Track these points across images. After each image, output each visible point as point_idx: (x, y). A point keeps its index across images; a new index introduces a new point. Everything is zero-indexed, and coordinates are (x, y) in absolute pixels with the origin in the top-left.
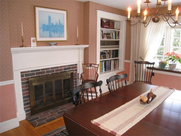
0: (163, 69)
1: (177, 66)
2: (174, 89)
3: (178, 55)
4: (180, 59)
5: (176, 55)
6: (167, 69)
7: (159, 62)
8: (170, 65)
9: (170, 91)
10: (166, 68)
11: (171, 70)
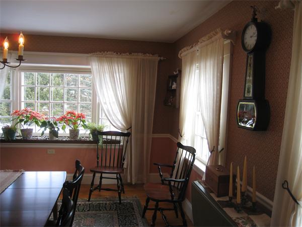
0: (10, 138)
1: (34, 131)
2: (21, 171)
3: (34, 113)
4: (37, 119)
5: (30, 114)
6: (19, 138)
7: (2, 129)
8: (22, 131)
9: (13, 176)
10: (18, 136)
11: (25, 139)
